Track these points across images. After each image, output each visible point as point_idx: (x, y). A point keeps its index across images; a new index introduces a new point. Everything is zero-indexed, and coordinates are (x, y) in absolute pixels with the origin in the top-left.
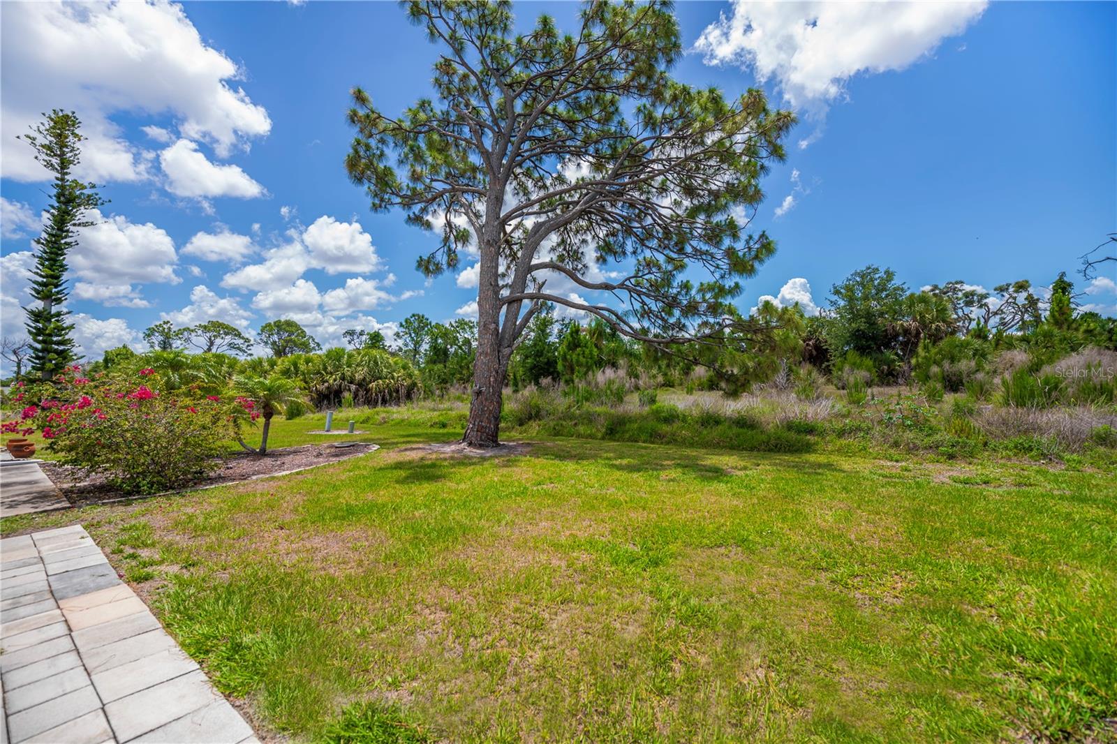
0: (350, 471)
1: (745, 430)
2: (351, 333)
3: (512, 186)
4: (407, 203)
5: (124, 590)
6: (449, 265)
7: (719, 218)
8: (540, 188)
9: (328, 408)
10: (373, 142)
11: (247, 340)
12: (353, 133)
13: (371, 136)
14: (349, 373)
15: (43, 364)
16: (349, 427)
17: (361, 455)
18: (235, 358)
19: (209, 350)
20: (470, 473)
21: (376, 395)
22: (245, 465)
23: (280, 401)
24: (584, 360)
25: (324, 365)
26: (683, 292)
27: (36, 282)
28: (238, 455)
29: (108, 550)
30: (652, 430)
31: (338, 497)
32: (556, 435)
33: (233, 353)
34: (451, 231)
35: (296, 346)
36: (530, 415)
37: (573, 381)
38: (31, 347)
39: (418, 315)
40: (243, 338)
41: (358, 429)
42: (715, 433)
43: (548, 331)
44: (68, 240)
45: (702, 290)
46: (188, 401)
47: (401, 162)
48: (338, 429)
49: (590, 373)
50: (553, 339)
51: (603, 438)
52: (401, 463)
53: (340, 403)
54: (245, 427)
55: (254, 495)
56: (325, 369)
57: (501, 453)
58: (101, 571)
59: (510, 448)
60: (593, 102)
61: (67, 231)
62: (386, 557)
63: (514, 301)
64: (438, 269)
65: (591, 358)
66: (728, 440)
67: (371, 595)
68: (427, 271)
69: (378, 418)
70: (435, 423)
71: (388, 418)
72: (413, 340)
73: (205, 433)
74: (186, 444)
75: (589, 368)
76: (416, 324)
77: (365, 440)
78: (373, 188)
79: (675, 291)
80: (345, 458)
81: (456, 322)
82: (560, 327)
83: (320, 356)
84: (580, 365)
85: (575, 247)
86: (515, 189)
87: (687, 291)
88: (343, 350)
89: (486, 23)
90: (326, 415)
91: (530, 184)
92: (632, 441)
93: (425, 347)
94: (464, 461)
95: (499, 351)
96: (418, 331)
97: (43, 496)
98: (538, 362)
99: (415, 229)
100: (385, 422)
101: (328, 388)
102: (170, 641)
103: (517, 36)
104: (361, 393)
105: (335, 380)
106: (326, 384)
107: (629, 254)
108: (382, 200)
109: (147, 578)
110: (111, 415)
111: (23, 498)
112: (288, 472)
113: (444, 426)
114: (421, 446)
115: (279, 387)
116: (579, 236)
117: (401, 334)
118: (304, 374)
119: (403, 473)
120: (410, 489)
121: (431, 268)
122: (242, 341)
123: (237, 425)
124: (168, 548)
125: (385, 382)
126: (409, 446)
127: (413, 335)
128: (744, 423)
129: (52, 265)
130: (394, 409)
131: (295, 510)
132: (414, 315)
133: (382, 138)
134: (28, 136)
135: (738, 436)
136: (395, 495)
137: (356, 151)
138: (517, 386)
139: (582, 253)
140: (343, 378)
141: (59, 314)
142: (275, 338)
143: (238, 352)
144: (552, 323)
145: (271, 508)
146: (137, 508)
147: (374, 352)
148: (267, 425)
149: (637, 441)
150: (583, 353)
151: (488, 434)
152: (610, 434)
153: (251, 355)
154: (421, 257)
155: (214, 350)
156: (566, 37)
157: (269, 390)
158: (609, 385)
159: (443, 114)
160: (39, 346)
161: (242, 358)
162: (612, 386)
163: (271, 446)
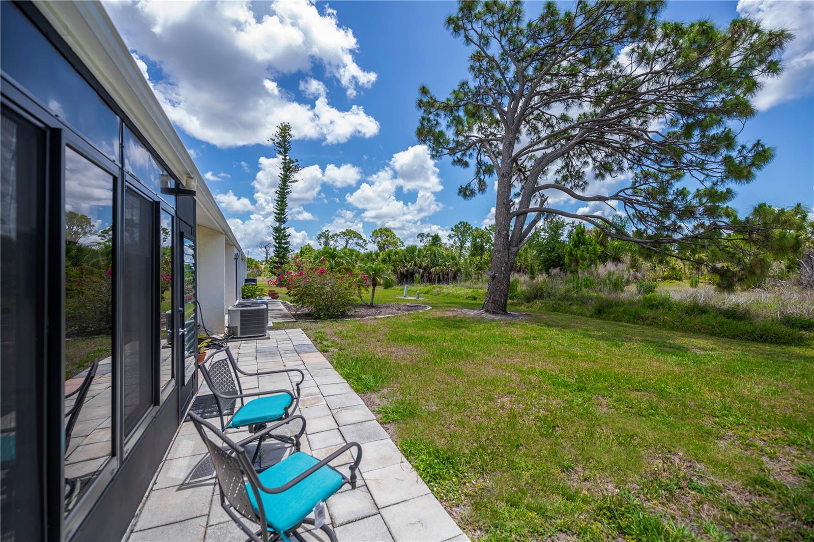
0: (414, 319)
1: (731, 320)
2: (421, 235)
3: (526, 129)
4: (452, 151)
5: (319, 354)
6: (480, 189)
7: (714, 131)
8: (548, 127)
9: (406, 284)
10: (431, 117)
11: (365, 241)
12: (421, 113)
13: (430, 113)
14: (419, 262)
15: (278, 254)
16: (416, 295)
17: (421, 311)
18: (359, 252)
19: (346, 246)
20: (482, 328)
21: (435, 276)
22: (363, 311)
23: (380, 277)
24: (588, 255)
25: (405, 256)
26: (679, 198)
27: (275, 213)
28: (361, 306)
29: (312, 340)
30: (636, 313)
31: (406, 331)
32: (553, 311)
33: (357, 248)
34: (481, 167)
35: (390, 244)
36: (536, 295)
37: (577, 272)
38: (274, 245)
39: (464, 222)
40: (363, 239)
41: (421, 297)
42: (698, 320)
43: (560, 232)
44: (287, 190)
45: (698, 195)
46: (339, 275)
47: (448, 126)
48: (411, 296)
49: (593, 266)
50: (564, 238)
51: (591, 316)
52: (442, 317)
53: (413, 281)
54: (363, 290)
55: (367, 325)
56: (405, 259)
57: (507, 318)
58: (310, 346)
59: (514, 316)
60: (591, 56)
61: (287, 186)
62: (424, 360)
63: (521, 214)
64: (473, 193)
65: (594, 254)
66: (710, 327)
67: (414, 373)
68: (465, 196)
69: (435, 291)
70: (469, 297)
71: (441, 291)
72: (459, 238)
73: (346, 292)
74: (339, 297)
75: (592, 262)
76: (462, 229)
77: (424, 303)
78: (431, 145)
79: (670, 198)
80: (412, 312)
81: (490, 226)
82: (571, 229)
83: (402, 251)
84: (584, 259)
85: (576, 169)
86: (529, 130)
87: (683, 198)
88: (416, 247)
89: (504, 21)
90: (406, 287)
91: (540, 125)
92: (616, 321)
93: (468, 244)
94: (480, 320)
95: (509, 250)
96: (463, 233)
97: (285, 316)
98: (550, 256)
99: (458, 168)
100: (439, 294)
101: (407, 271)
102: (336, 372)
103: (528, 22)
104: (426, 275)
105: (411, 266)
106: (406, 268)
107: (625, 169)
108: (437, 152)
109: (327, 351)
110: (310, 280)
111: (279, 316)
112: (383, 316)
113: (475, 299)
114: (456, 309)
115: (380, 269)
116: (582, 160)
117: (452, 235)
118: (393, 262)
119: (442, 323)
120: (444, 331)
121: (468, 193)
122: (362, 241)
123: (359, 289)
124: (333, 342)
125: (440, 268)
126: (449, 309)
127: (460, 236)
128: (734, 314)
129: (282, 204)
130: (445, 286)
131: (385, 335)
132: (461, 223)
133: (437, 113)
134: (271, 139)
135: (721, 325)
136: (435, 334)
137: (422, 125)
138: (533, 274)
139: (583, 172)
140: (415, 265)
141: (284, 229)
142: (379, 239)
143: (360, 248)
144: (563, 226)
145: (375, 332)
146: (320, 325)
147: (434, 248)
148: (374, 290)
149: (620, 321)
150: (587, 250)
151: (499, 305)
152: (598, 314)
153: (367, 249)
154: (461, 186)
155: (348, 247)
156: (566, 13)
157: (375, 271)
158: (609, 275)
159: (476, 89)
160: (277, 245)
161: (362, 251)
162: (611, 277)
163: (375, 302)
